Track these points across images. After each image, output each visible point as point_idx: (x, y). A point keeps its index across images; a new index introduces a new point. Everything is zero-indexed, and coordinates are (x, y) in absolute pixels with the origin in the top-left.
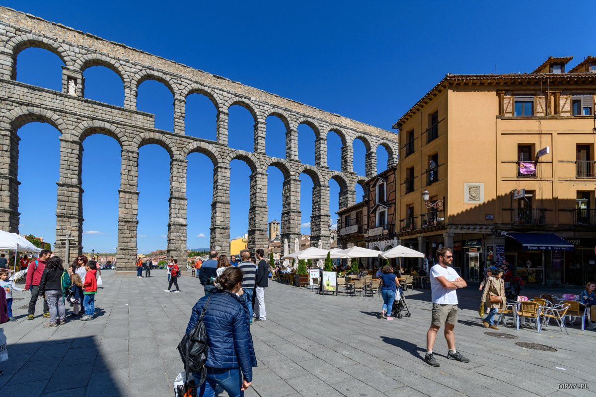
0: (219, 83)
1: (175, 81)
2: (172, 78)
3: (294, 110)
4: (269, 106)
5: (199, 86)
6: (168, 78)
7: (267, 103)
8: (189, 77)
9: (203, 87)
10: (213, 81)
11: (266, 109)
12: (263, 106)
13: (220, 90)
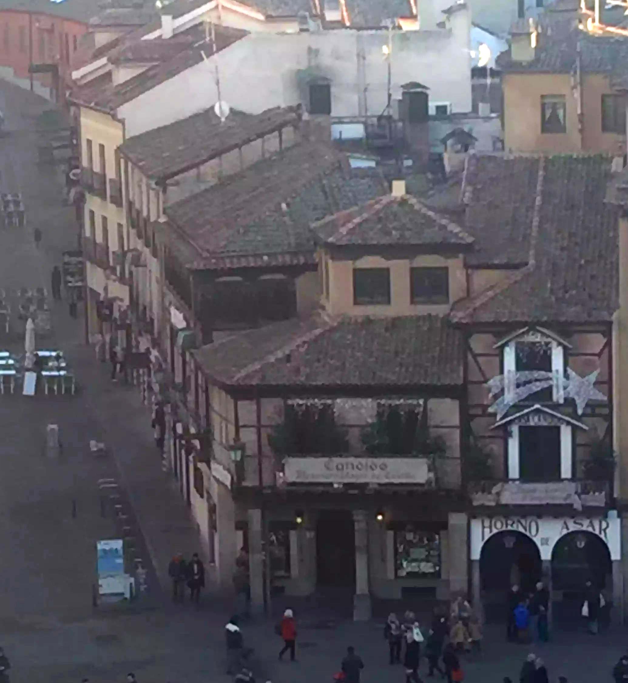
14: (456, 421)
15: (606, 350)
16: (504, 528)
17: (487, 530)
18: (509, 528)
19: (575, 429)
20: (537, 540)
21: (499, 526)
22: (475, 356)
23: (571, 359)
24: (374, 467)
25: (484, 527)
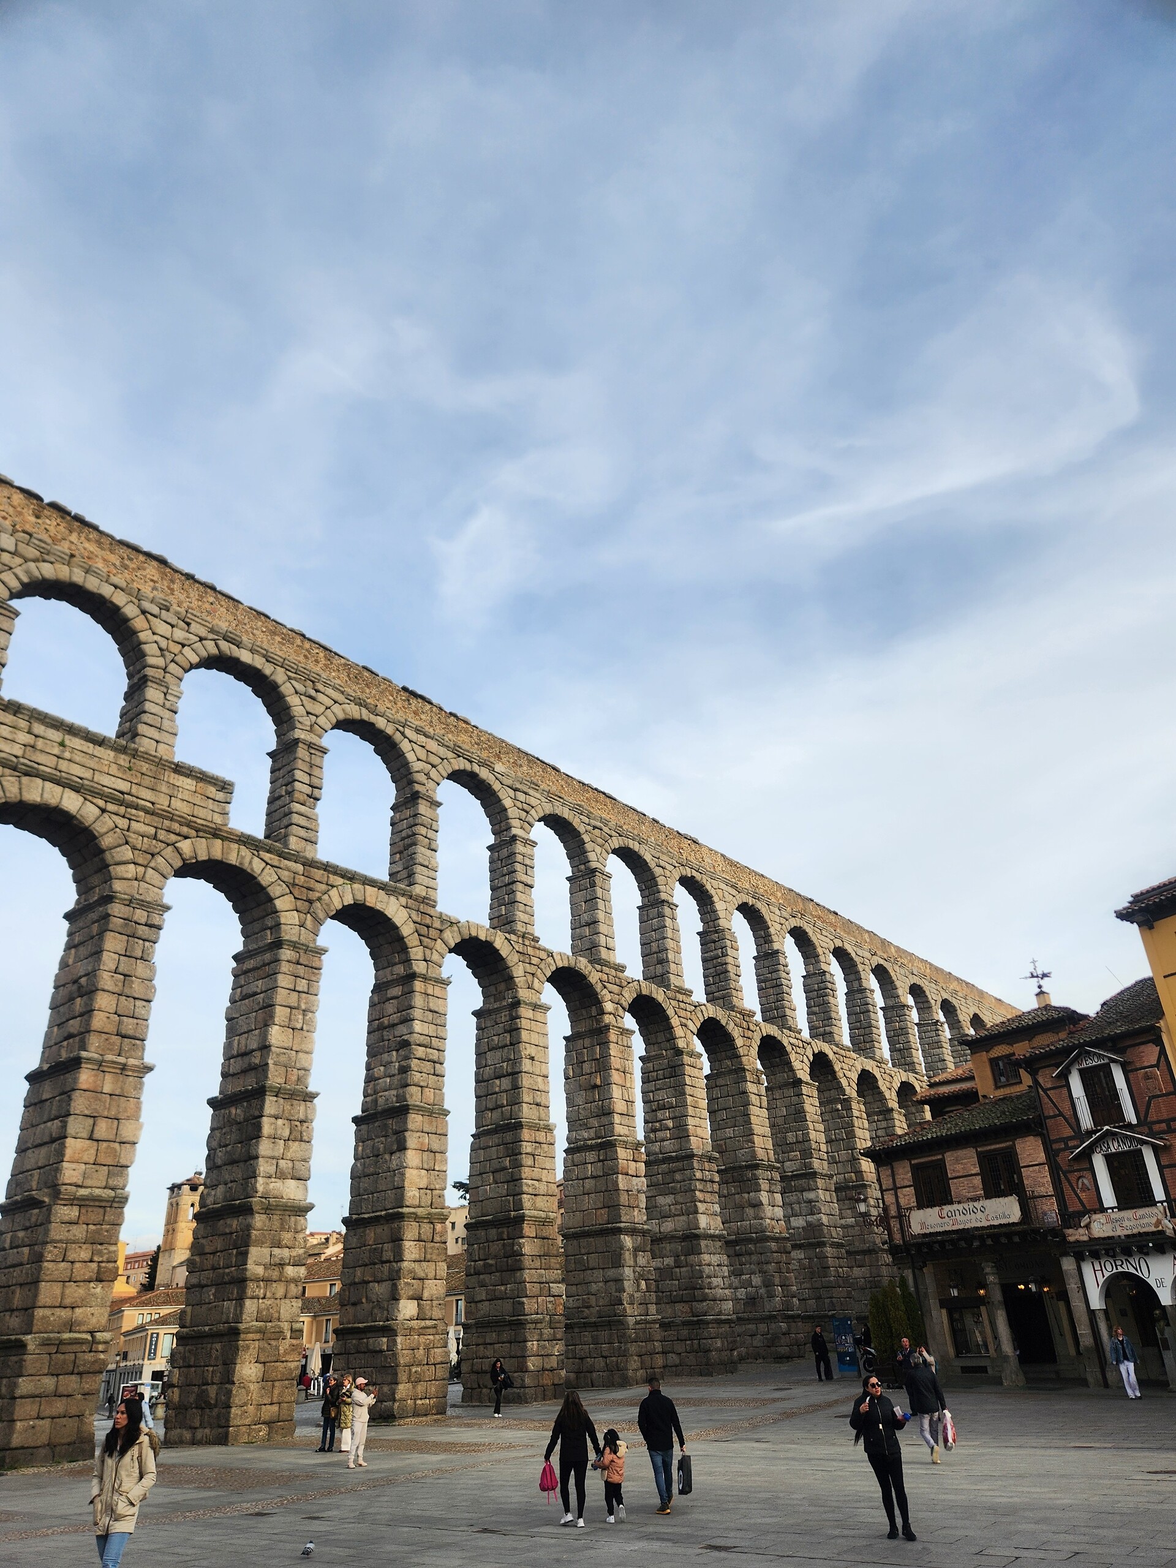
0: (416, 713)
1: (300, 687)
2: (290, 678)
3: (597, 813)
4: (538, 795)
5: (364, 710)
6: (280, 676)
7: (535, 786)
8: (338, 681)
9: (373, 719)
10: (400, 704)
11: (533, 802)
12: (526, 793)
13: (418, 731)
14: (1042, 1157)
15: (1162, 1059)
16: (1115, 1271)
17: (1099, 1274)
18: (1120, 1269)
19: (1156, 1149)
20: (1151, 1282)
21: (1109, 1270)
22: (1045, 1091)
23: (1131, 1075)
24: (975, 1210)
25: (1095, 1271)
